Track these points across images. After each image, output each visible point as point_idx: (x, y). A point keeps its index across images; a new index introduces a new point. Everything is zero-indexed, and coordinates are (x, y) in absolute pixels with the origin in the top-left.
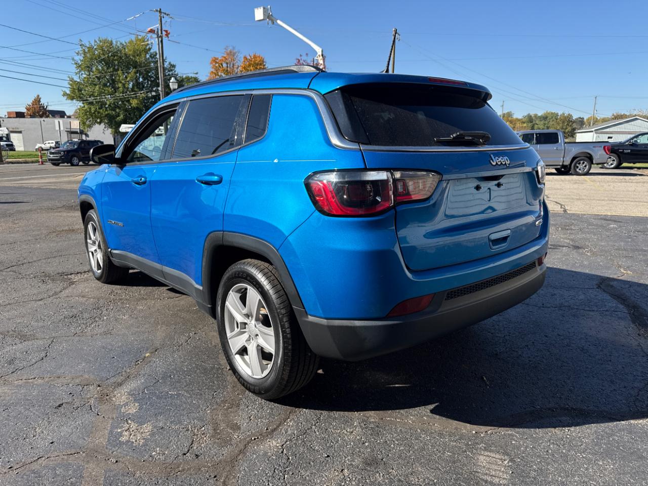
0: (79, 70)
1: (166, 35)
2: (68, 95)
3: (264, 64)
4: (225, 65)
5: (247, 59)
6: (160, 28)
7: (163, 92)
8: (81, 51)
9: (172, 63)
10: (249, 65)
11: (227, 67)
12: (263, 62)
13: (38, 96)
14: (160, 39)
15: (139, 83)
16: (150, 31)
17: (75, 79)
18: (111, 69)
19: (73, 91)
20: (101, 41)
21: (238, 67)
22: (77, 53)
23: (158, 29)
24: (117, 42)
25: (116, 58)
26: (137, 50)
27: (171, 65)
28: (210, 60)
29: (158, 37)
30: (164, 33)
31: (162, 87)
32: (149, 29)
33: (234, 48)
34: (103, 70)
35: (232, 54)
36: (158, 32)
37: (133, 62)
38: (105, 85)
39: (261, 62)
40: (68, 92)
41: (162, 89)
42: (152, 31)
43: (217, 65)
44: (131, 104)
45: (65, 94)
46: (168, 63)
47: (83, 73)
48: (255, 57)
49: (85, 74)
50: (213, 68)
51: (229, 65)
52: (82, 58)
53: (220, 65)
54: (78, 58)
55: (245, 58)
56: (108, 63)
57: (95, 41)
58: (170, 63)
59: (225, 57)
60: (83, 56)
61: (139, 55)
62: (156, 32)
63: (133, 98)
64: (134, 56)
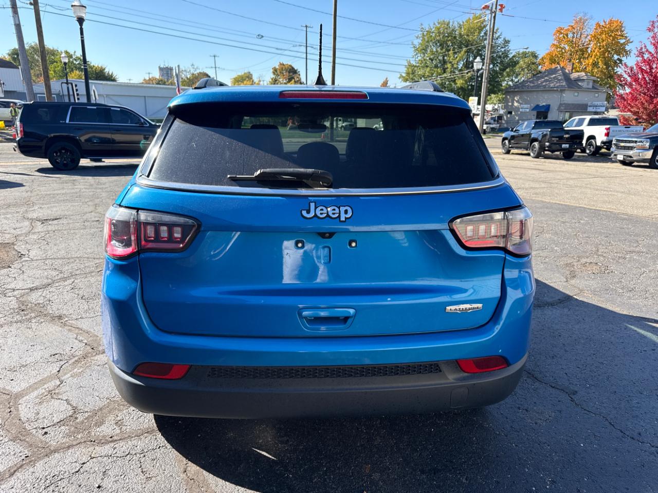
0: (415, 53)
1: (500, 10)
2: (403, 77)
3: (623, 29)
4: (570, 35)
5: (600, 26)
6: (495, 3)
7: (487, 71)
8: (420, 34)
9: (507, 39)
10: (601, 33)
11: (573, 37)
12: (621, 27)
13: (387, 79)
14: (493, 15)
15: (469, 62)
16: (484, 8)
17: (412, 62)
18: (444, 50)
19: (408, 74)
20: (439, 23)
21: (588, 35)
22: (417, 37)
23: (493, 4)
24: (453, 22)
25: (450, 38)
26: (472, 28)
27: (506, 41)
28: (554, 31)
29: (492, 13)
30: (499, 7)
31: (486, 66)
32: (483, 6)
33: (585, 14)
34: (437, 51)
35: (582, 22)
36: (492, 8)
37: (466, 41)
38: (436, 66)
39: (618, 28)
40: (404, 75)
41: (486, 68)
42: (486, 7)
43: (561, 36)
44: (456, 84)
45: (401, 77)
46: (502, 39)
47: (419, 55)
48: (611, 22)
49: (421, 56)
50: (555, 39)
51: (575, 35)
52: (420, 41)
53: (565, 36)
54: (417, 42)
55: (598, 25)
56: (442, 44)
57: (434, 24)
58: (504, 39)
59: (572, 26)
60: (421, 39)
61: (473, 33)
62: (490, 8)
63: (459, 79)
64: (468, 35)
